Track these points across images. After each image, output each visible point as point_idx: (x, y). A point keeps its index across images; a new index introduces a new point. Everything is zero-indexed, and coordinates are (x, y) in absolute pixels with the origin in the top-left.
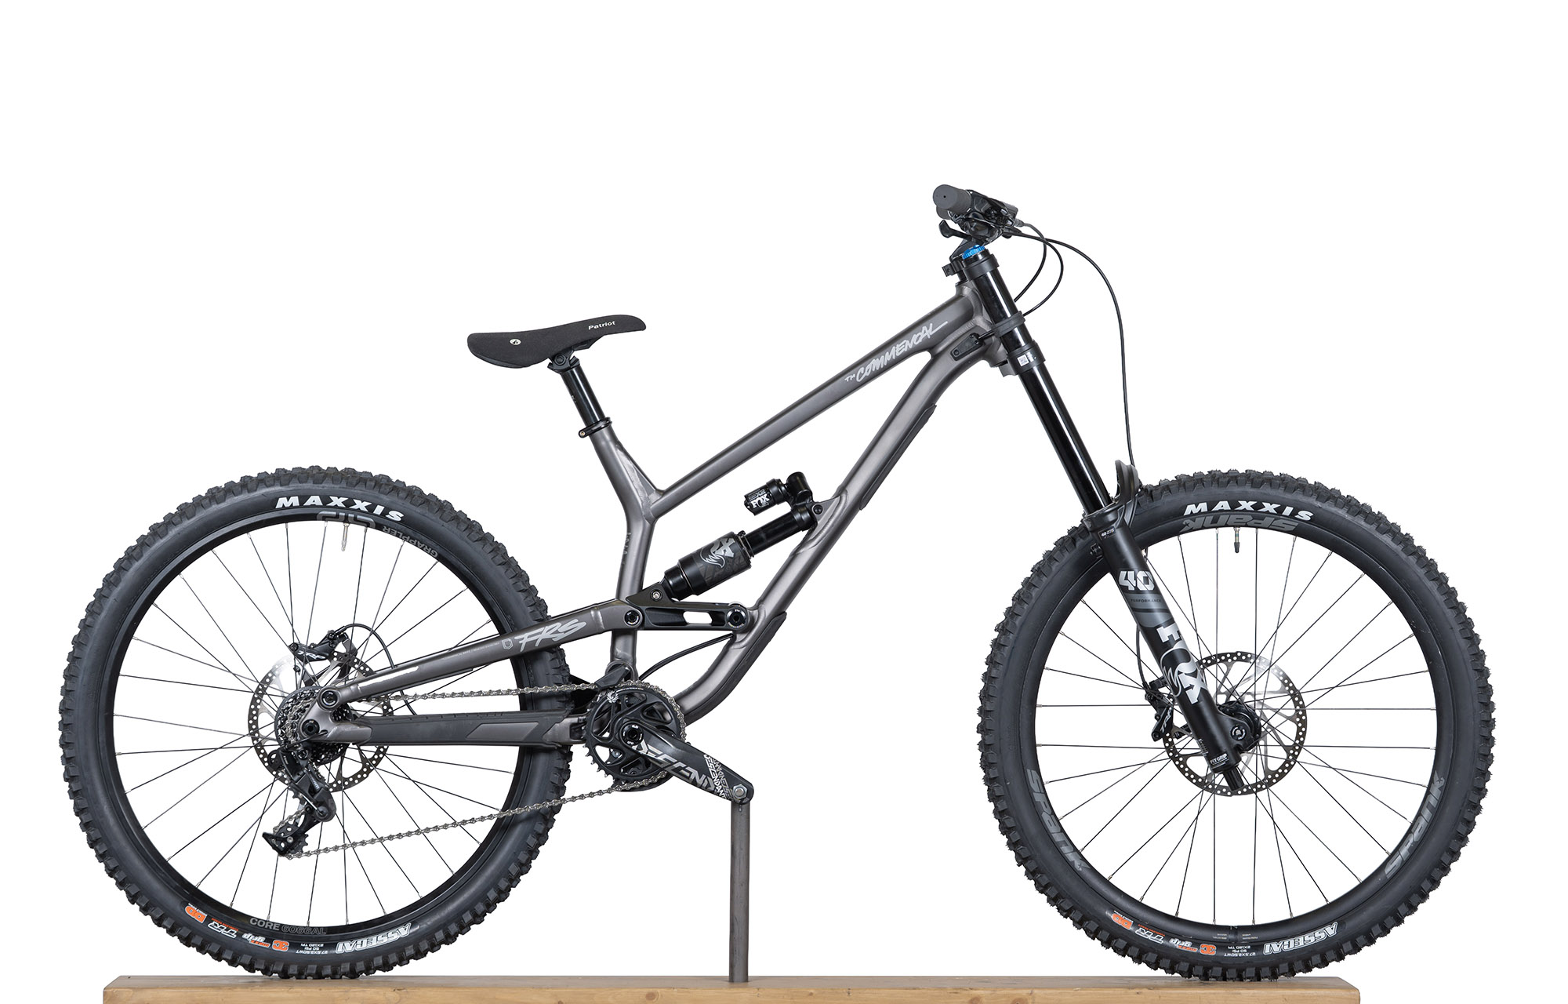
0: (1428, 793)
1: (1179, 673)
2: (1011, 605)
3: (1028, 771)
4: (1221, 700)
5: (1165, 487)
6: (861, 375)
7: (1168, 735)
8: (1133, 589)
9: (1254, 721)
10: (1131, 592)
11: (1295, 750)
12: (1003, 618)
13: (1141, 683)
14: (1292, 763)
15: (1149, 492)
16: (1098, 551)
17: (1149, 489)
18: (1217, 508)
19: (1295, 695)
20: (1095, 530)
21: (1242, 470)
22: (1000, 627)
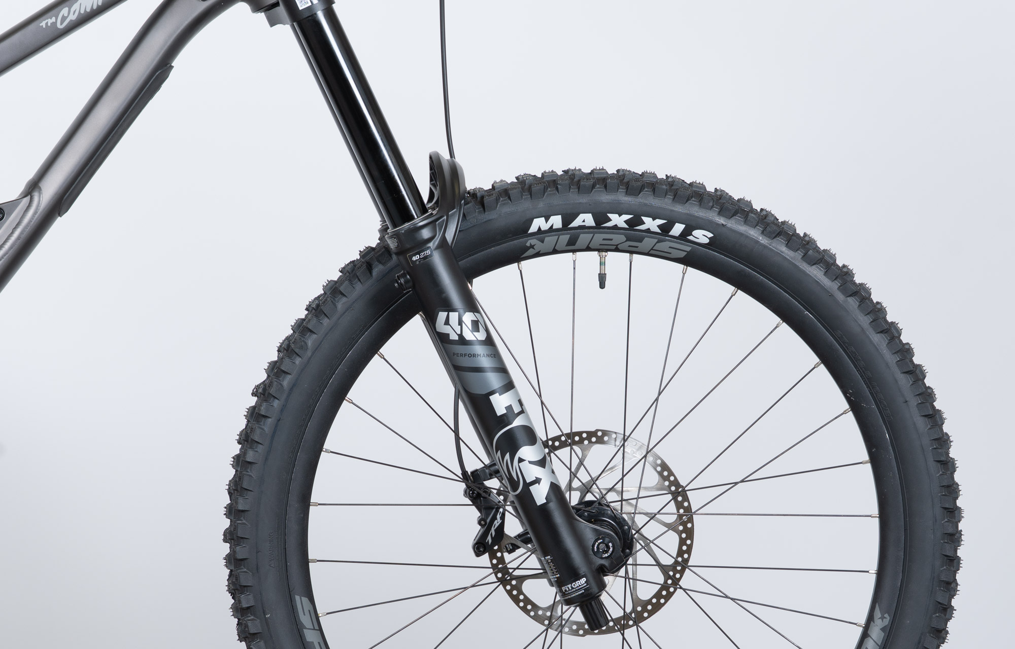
0: (865, 635)
1: (521, 460)
2: (276, 359)
3: (297, 598)
4: (574, 499)
5: (502, 192)
6: (64, 18)
7: (496, 548)
8: (456, 338)
9: (623, 531)
10: (453, 342)
11: (675, 572)
12: (264, 376)
13: (459, 472)
14: (672, 590)
15: (479, 199)
16: (407, 282)
17: (478, 195)
18: (576, 223)
19: (679, 493)
20: (402, 252)
21: (611, 170)
22: (260, 390)
